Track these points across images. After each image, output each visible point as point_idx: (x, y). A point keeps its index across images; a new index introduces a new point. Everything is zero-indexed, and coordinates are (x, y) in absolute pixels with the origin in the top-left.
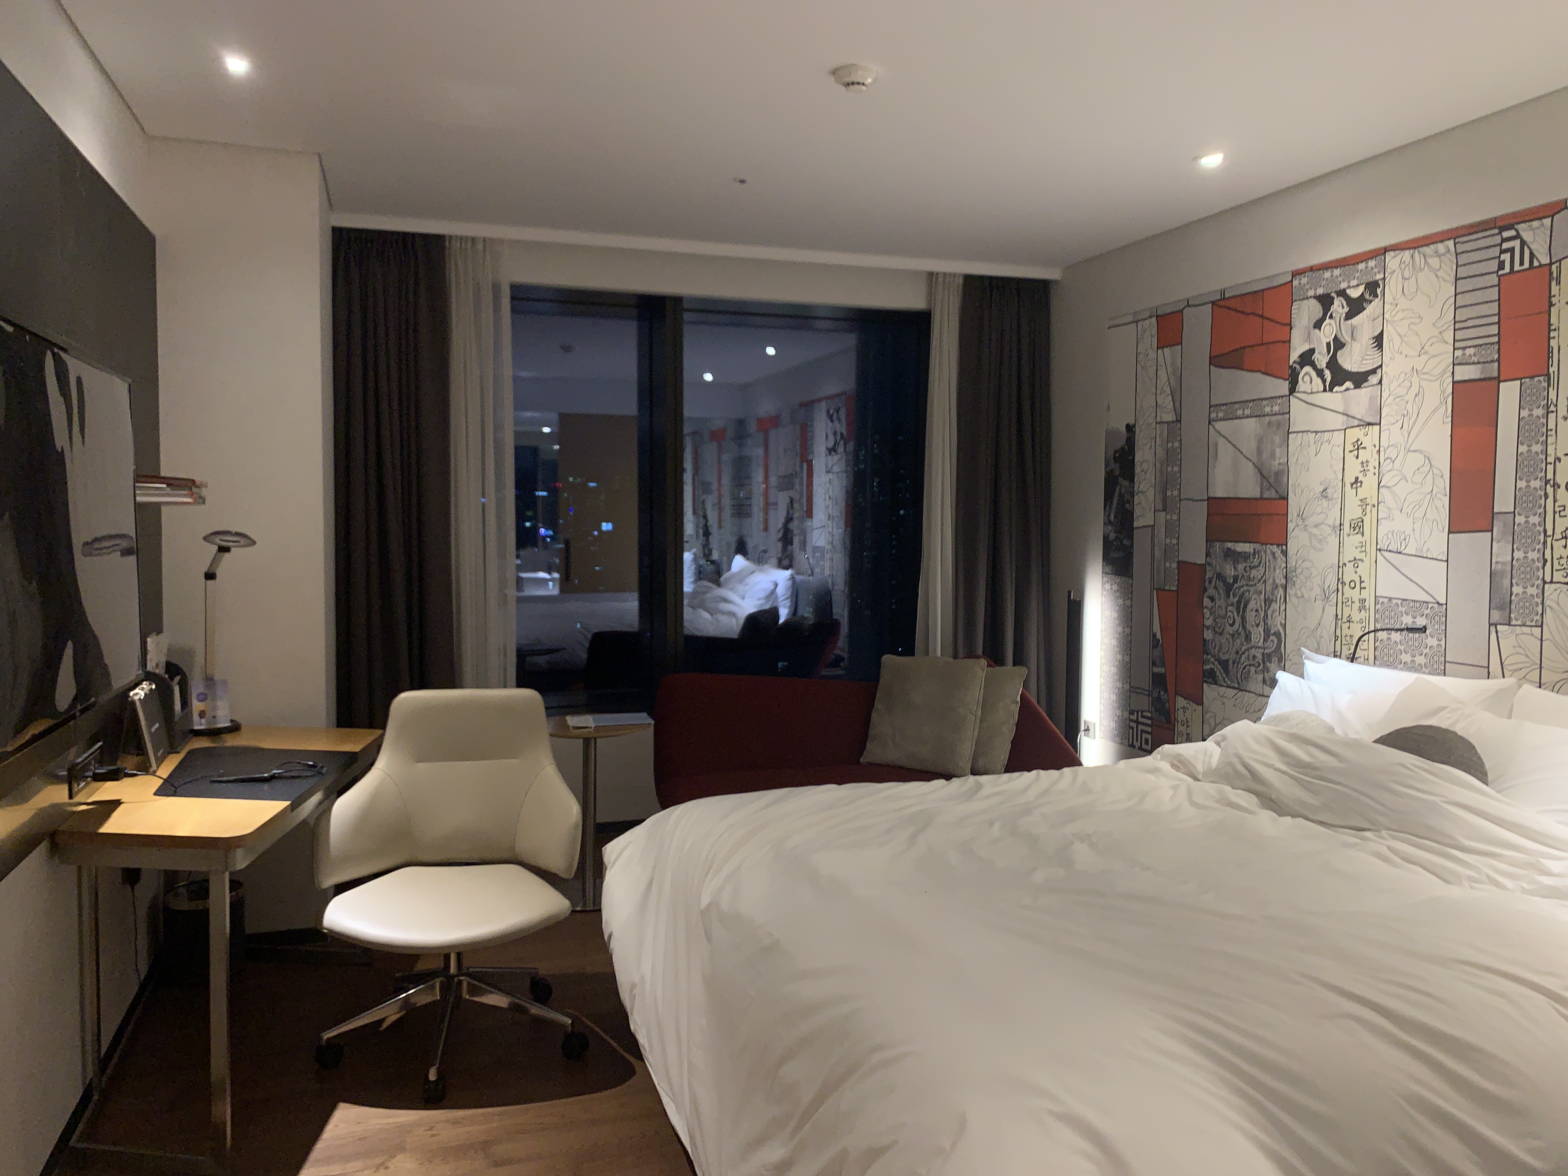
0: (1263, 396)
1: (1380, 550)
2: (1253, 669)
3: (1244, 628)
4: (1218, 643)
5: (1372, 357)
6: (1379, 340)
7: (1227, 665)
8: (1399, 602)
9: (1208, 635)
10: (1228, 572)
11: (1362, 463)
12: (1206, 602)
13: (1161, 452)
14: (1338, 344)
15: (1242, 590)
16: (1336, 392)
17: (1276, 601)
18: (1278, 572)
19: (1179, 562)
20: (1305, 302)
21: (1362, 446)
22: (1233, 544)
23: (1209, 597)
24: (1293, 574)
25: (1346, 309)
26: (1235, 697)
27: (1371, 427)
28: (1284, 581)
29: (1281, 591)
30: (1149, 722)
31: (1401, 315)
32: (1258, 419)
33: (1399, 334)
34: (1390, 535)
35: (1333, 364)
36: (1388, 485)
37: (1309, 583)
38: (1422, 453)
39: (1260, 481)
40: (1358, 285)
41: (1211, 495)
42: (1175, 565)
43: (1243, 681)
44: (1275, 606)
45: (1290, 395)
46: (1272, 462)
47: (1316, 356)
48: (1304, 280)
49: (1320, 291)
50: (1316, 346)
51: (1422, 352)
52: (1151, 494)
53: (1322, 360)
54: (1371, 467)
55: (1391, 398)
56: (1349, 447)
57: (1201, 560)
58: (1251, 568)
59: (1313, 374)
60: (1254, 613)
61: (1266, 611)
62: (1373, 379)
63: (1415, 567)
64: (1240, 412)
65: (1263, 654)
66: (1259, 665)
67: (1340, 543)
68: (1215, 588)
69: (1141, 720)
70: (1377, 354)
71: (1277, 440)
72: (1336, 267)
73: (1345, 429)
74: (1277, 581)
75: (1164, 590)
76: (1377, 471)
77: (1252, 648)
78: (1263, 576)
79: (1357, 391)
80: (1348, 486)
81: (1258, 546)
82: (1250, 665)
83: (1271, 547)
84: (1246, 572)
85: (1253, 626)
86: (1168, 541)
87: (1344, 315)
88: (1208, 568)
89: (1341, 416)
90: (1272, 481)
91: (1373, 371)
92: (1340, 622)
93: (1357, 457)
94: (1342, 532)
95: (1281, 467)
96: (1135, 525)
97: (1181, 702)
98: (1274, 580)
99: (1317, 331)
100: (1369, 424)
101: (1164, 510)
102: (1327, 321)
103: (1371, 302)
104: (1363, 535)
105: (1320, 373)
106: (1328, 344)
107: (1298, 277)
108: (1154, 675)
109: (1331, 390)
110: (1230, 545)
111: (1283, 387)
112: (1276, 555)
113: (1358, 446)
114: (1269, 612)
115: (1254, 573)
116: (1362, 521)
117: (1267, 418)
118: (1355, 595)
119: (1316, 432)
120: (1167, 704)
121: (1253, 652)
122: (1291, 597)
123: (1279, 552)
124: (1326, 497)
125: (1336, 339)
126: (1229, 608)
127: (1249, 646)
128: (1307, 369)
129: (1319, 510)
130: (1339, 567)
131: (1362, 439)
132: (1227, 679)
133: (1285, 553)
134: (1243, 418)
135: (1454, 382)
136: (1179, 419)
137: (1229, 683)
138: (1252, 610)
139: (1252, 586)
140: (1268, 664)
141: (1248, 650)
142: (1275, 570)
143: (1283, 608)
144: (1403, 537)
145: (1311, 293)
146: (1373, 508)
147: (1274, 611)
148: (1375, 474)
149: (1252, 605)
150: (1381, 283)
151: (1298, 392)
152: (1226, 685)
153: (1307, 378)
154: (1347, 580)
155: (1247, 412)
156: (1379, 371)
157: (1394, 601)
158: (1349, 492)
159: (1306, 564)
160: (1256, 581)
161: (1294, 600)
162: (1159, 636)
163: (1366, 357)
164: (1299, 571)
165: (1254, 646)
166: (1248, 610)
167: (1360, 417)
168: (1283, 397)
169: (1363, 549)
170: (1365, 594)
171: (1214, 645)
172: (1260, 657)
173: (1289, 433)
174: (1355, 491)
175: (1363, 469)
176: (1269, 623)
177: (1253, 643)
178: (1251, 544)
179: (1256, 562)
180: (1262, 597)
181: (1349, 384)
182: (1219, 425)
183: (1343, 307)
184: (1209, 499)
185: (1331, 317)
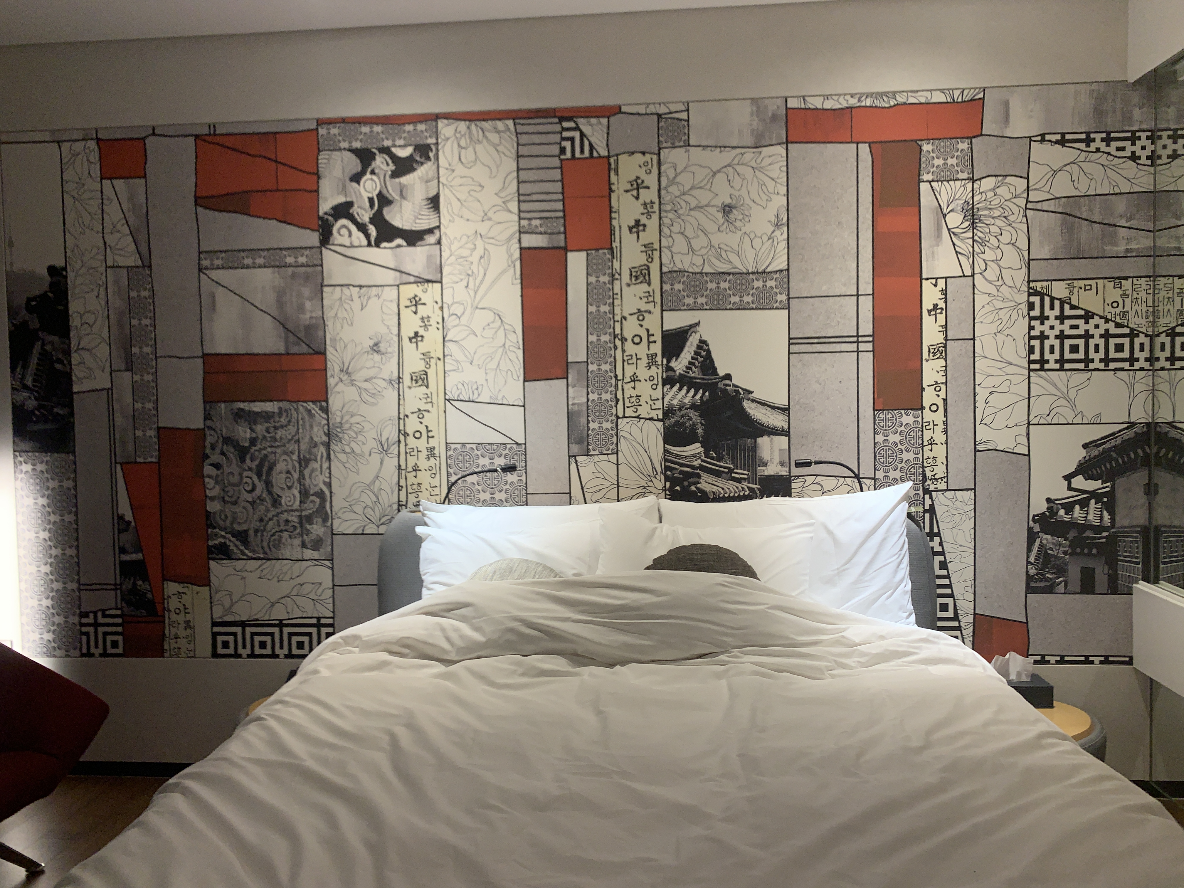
0: (281, 246)
1: (448, 400)
2: (285, 535)
3: (270, 493)
4: (229, 514)
5: (427, 217)
6: (434, 202)
7: (247, 536)
8: (474, 446)
9: (213, 507)
10: (242, 434)
11: (422, 318)
12: (208, 470)
13: (116, 303)
14: (384, 200)
15: (264, 452)
16: (385, 248)
17: (316, 461)
18: (316, 429)
19: (159, 429)
20: (338, 153)
21: (421, 302)
22: (246, 404)
23: (212, 465)
24: (339, 430)
25: (392, 167)
26: (261, 568)
27: (430, 284)
28: (325, 439)
29: (322, 450)
30: (119, 620)
31: (458, 181)
32: (276, 269)
33: (458, 199)
34: (460, 386)
35: (378, 219)
36: (454, 340)
37: (360, 438)
38: (491, 310)
39: (283, 335)
40: (405, 146)
41: (208, 351)
42: (152, 433)
43: (273, 549)
44: (314, 465)
45: (320, 248)
46: (301, 316)
47: (355, 210)
48: (334, 131)
49: (357, 145)
50: (355, 200)
51: (485, 217)
52: (103, 351)
53: (365, 215)
54: (433, 322)
55: (452, 259)
56: (404, 302)
57: (198, 423)
58: (276, 428)
59: (353, 228)
60: (284, 476)
61: (301, 473)
62: (431, 239)
63: (489, 414)
64: (248, 261)
65: (300, 517)
66: (295, 528)
67: (399, 395)
68: (223, 453)
69: (101, 620)
70: (434, 216)
71: (306, 292)
72: (377, 124)
73: (398, 286)
74: (316, 439)
75: (136, 463)
76: (440, 327)
77: (282, 513)
78: (295, 436)
79: (411, 249)
80: (406, 341)
81: (285, 405)
82: (281, 531)
83: (305, 404)
84: (269, 432)
85: (283, 489)
86: (138, 406)
87: (390, 173)
88: (208, 432)
89: (392, 272)
90: (301, 335)
91: (430, 231)
92: (403, 472)
93: (415, 313)
94: (401, 385)
95: (314, 321)
96: (75, 388)
97: (172, 588)
98: (312, 438)
99: (355, 185)
100: (428, 281)
101: (129, 368)
102: (368, 176)
103: (422, 164)
104: (427, 387)
105: (362, 228)
106: (371, 200)
107: (325, 126)
108: (123, 565)
109: (377, 245)
110: (241, 405)
111: (313, 238)
112: (313, 412)
113: (416, 302)
114: (306, 472)
115: (280, 433)
116: (426, 374)
117: (290, 270)
118: (422, 444)
119: (361, 287)
120: (149, 595)
121: (285, 516)
122: (338, 455)
123: (317, 409)
124: (378, 352)
125: (380, 195)
126: (245, 474)
127: (279, 511)
128: (344, 221)
129: (369, 364)
130: (399, 418)
131: (421, 294)
132: (246, 551)
133: (326, 410)
134: (254, 267)
135: (521, 249)
136: (147, 263)
137: (250, 554)
138: (281, 472)
139: (278, 446)
140: (308, 527)
141: (277, 515)
142: (311, 426)
143: (326, 465)
144: (475, 387)
145: (345, 145)
146: (438, 361)
147: (313, 470)
148: (438, 329)
149: (281, 466)
150: (433, 147)
151: (334, 245)
152: (245, 557)
153: (344, 231)
154: (410, 430)
155: (260, 261)
156: (437, 232)
157: (468, 446)
158: (408, 347)
159: (354, 420)
160: (283, 441)
161: (342, 457)
162: (129, 517)
163: (420, 217)
164: (347, 426)
165: (286, 511)
166: (274, 473)
167: (416, 274)
168: (311, 248)
169: (429, 400)
170: (433, 443)
171: (223, 517)
172: (296, 520)
173: (322, 286)
174: (414, 345)
175: (423, 324)
176: (307, 482)
177: (285, 508)
178: (275, 403)
179: (283, 420)
180: (295, 457)
181: (399, 241)
182: (215, 274)
183: (388, 164)
184: (205, 356)
185: (373, 172)
